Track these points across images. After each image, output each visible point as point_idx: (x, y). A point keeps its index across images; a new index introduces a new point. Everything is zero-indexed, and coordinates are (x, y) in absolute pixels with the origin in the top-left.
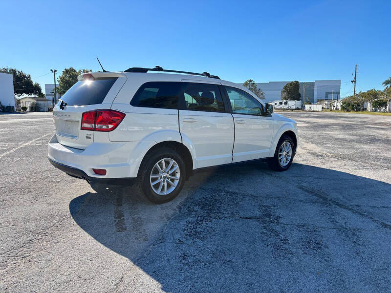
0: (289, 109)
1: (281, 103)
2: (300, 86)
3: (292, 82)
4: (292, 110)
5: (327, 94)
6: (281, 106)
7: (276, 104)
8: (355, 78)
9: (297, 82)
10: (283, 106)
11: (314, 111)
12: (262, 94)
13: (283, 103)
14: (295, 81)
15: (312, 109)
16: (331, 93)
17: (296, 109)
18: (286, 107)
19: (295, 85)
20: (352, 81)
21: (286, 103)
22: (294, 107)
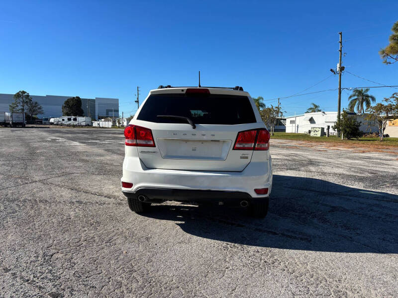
0: (79, 126)
1: (69, 120)
2: (82, 102)
3: (74, 98)
4: (82, 126)
5: (108, 111)
6: (70, 122)
7: (63, 120)
8: (138, 99)
9: (78, 98)
10: (72, 122)
11: (103, 128)
12: (40, 108)
13: (72, 119)
14: (77, 97)
15: (101, 126)
16: (111, 111)
17: (86, 126)
18: (75, 123)
19: (77, 101)
20: (136, 102)
21: (75, 120)
22: (84, 124)
